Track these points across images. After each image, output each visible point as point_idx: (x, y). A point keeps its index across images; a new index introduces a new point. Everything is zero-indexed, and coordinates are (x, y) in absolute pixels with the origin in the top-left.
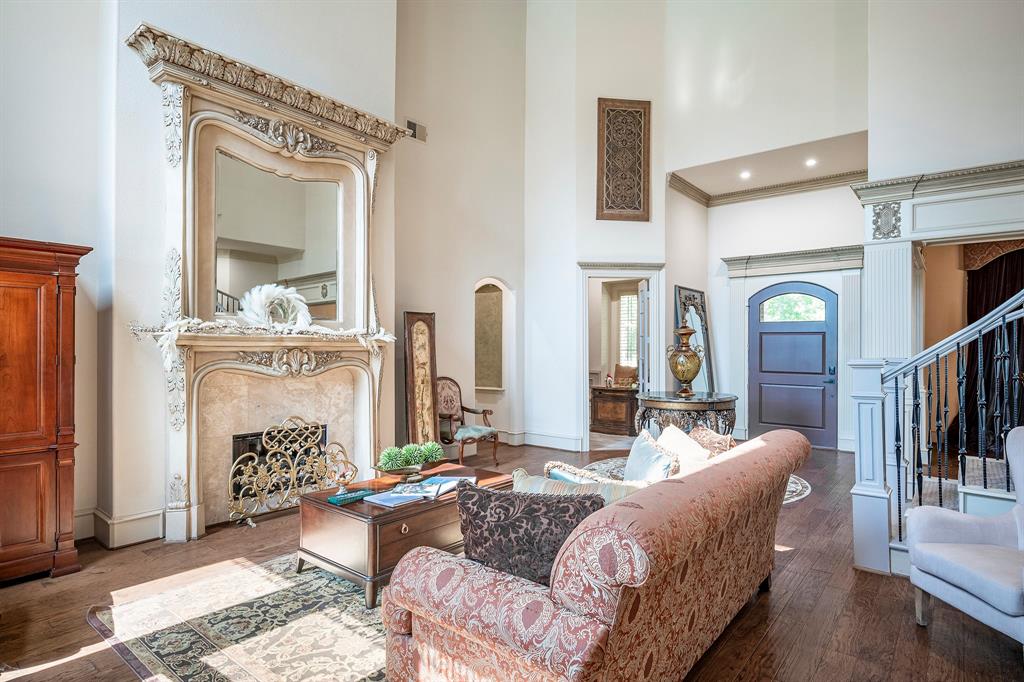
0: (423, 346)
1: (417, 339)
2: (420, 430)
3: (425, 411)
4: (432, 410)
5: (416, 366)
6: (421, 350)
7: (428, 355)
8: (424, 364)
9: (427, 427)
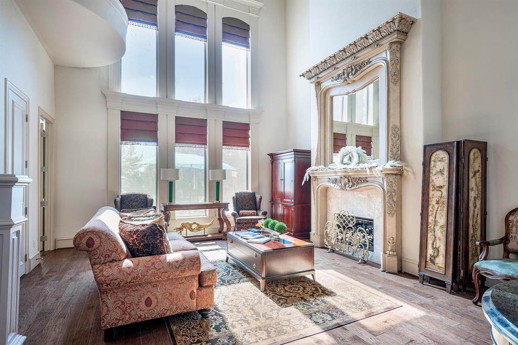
0: (441, 172)
1: (435, 166)
2: (430, 242)
3: (437, 228)
4: (445, 229)
5: (431, 188)
6: (439, 175)
7: (447, 179)
8: (441, 187)
9: (438, 242)
